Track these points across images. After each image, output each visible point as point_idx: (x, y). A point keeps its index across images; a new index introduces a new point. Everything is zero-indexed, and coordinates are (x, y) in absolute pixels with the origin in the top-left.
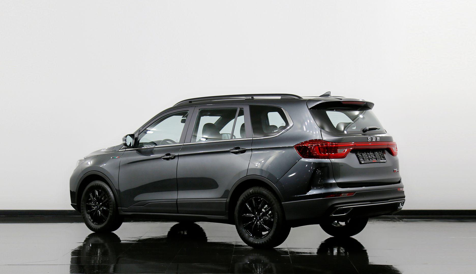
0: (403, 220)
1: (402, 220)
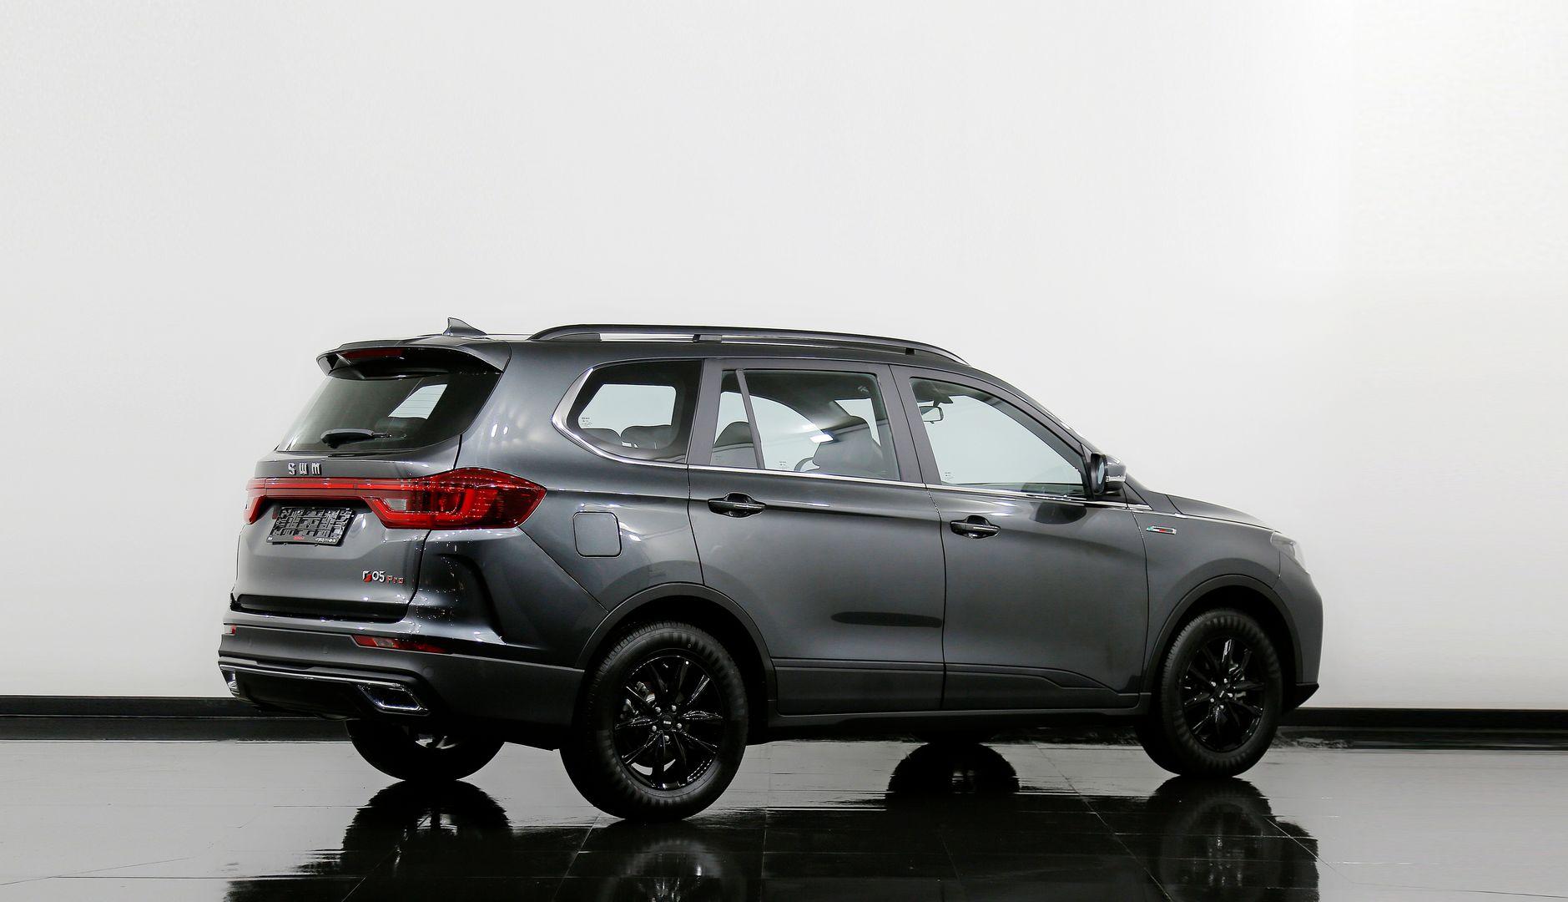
0: (1301, 740)
1: (1298, 742)
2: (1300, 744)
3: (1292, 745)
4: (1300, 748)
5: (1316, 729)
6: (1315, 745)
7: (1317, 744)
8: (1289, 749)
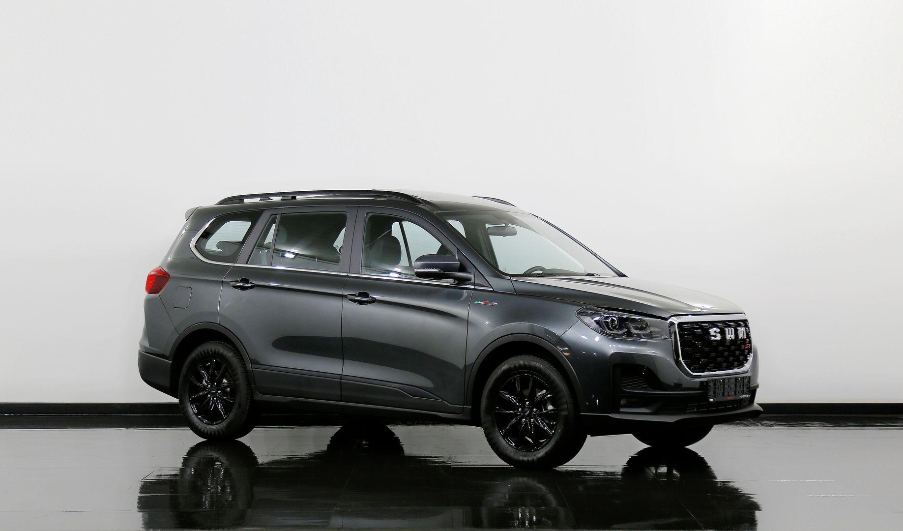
2: (762, 425)
3: (757, 425)
4: (763, 427)
5: (770, 415)
6: (771, 425)
7: (772, 425)
8: (756, 427)
